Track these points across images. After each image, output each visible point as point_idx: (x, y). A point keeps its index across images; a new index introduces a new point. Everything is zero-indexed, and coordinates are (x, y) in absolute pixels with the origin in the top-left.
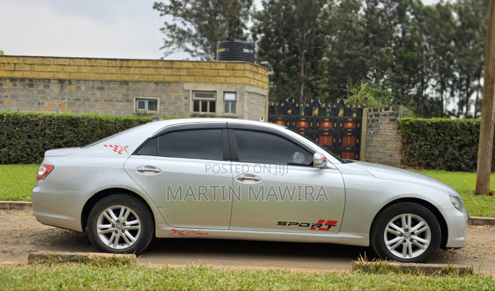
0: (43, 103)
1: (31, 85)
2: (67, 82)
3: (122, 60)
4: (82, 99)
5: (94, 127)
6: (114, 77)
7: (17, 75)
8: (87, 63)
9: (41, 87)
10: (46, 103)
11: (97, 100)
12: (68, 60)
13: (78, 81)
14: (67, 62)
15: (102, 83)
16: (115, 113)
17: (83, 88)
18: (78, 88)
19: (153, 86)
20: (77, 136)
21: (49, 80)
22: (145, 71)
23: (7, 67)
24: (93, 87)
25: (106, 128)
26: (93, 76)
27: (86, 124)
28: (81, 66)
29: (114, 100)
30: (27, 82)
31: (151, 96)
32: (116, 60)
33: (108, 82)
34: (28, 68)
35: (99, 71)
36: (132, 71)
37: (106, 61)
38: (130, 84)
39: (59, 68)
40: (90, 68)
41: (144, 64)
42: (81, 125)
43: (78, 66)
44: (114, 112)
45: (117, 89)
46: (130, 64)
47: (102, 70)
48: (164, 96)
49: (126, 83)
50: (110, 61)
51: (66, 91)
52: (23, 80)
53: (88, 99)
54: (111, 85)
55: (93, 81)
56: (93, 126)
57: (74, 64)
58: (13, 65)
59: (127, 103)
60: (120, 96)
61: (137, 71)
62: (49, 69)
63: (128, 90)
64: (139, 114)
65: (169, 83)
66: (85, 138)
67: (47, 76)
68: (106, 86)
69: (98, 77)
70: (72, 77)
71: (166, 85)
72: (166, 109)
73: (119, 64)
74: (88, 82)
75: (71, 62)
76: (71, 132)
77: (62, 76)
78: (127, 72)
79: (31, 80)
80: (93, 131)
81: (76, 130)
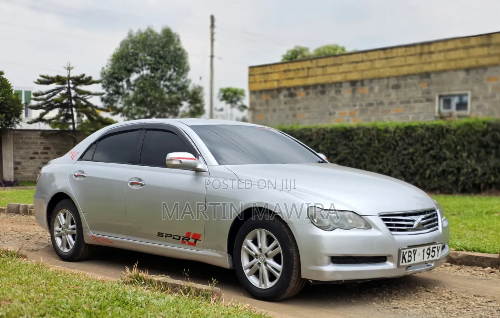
0: (334, 113)
1: (323, 92)
2: (359, 84)
3: (423, 44)
4: (375, 103)
5: (371, 139)
6: (413, 69)
7: (311, 81)
8: (382, 54)
9: (332, 93)
10: (337, 112)
11: (391, 103)
12: (360, 55)
13: (371, 80)
14: (360, 57)
15: (398, 80)
16: (413, 118)
17: (376, 89)
18: (371, 89)
19: (462, 75)
20: (352, 152)
21: (340, 84)
22: (453, 55)
23: (302, 74)
24: (387, 86)
25: (384, 140)
26: (388, 72)
27: (361, 135)
28: (375, 60)
29: (412, 100)
30: (319, 88)
31: (460, 90)
32: (414, 45)
33: (405, 76)
34: (320, 71)
35: (395, 64)
36: (435, 57)
37: (404, 49)
38: (433, 76)
39: (351, 67)
40: (384, 62)
41: (450, 45)
42: (355, 137)
43: (371, 61)
44: (411, 116)
45: (415, 85)
46: (433, 48)
47: (397, 62)
48: (476, 88)
49: (426, 75)
50: (408, 49)
51: (358, 95)
52: (315, 86)
53: (381, 103)
54: (409, 81)
55: (388, 78)
56: (369, 137)
57: (368, 58)
58: (306, 70)
59: (428, 103)
60: (419, 95)
61: (441, 56)
62: (341, 69)
63: (429, 85)
64: (442, 117)
65: (484, 68)
66: (361, 154)
67: (338, 78)
68: (402, 83)
69: (394, 72)
70: (364, 76)
71: (480, 71)
72: (479, 107)
73: (418, 50)
74: (382, 81)
75: (364, 57)
76: (345, 147)
77: (354, 76)
78: (429, 59)
79: (323, 86)
80: (369, 145)
81: (350, 144)
